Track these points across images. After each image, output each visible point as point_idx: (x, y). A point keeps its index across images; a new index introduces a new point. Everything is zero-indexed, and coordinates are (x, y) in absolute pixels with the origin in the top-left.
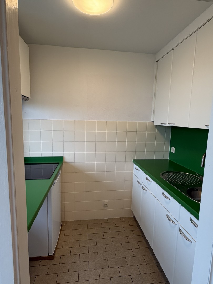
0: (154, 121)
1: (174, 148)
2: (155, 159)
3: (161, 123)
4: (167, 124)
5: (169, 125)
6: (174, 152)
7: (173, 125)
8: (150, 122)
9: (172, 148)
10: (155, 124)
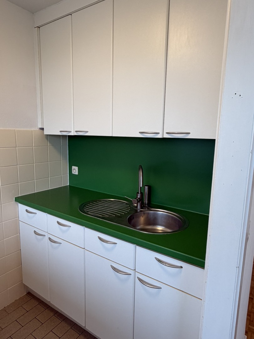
0: (43, 128)
1: (77, 167)
2: (50, 189)
3: (61, 131)
4: (73, 131)
5: (77, 133)
6: (77, 173)
7: (85, 133)
8: (37, 129)
9: (73, 167)
10: (46, 132)
